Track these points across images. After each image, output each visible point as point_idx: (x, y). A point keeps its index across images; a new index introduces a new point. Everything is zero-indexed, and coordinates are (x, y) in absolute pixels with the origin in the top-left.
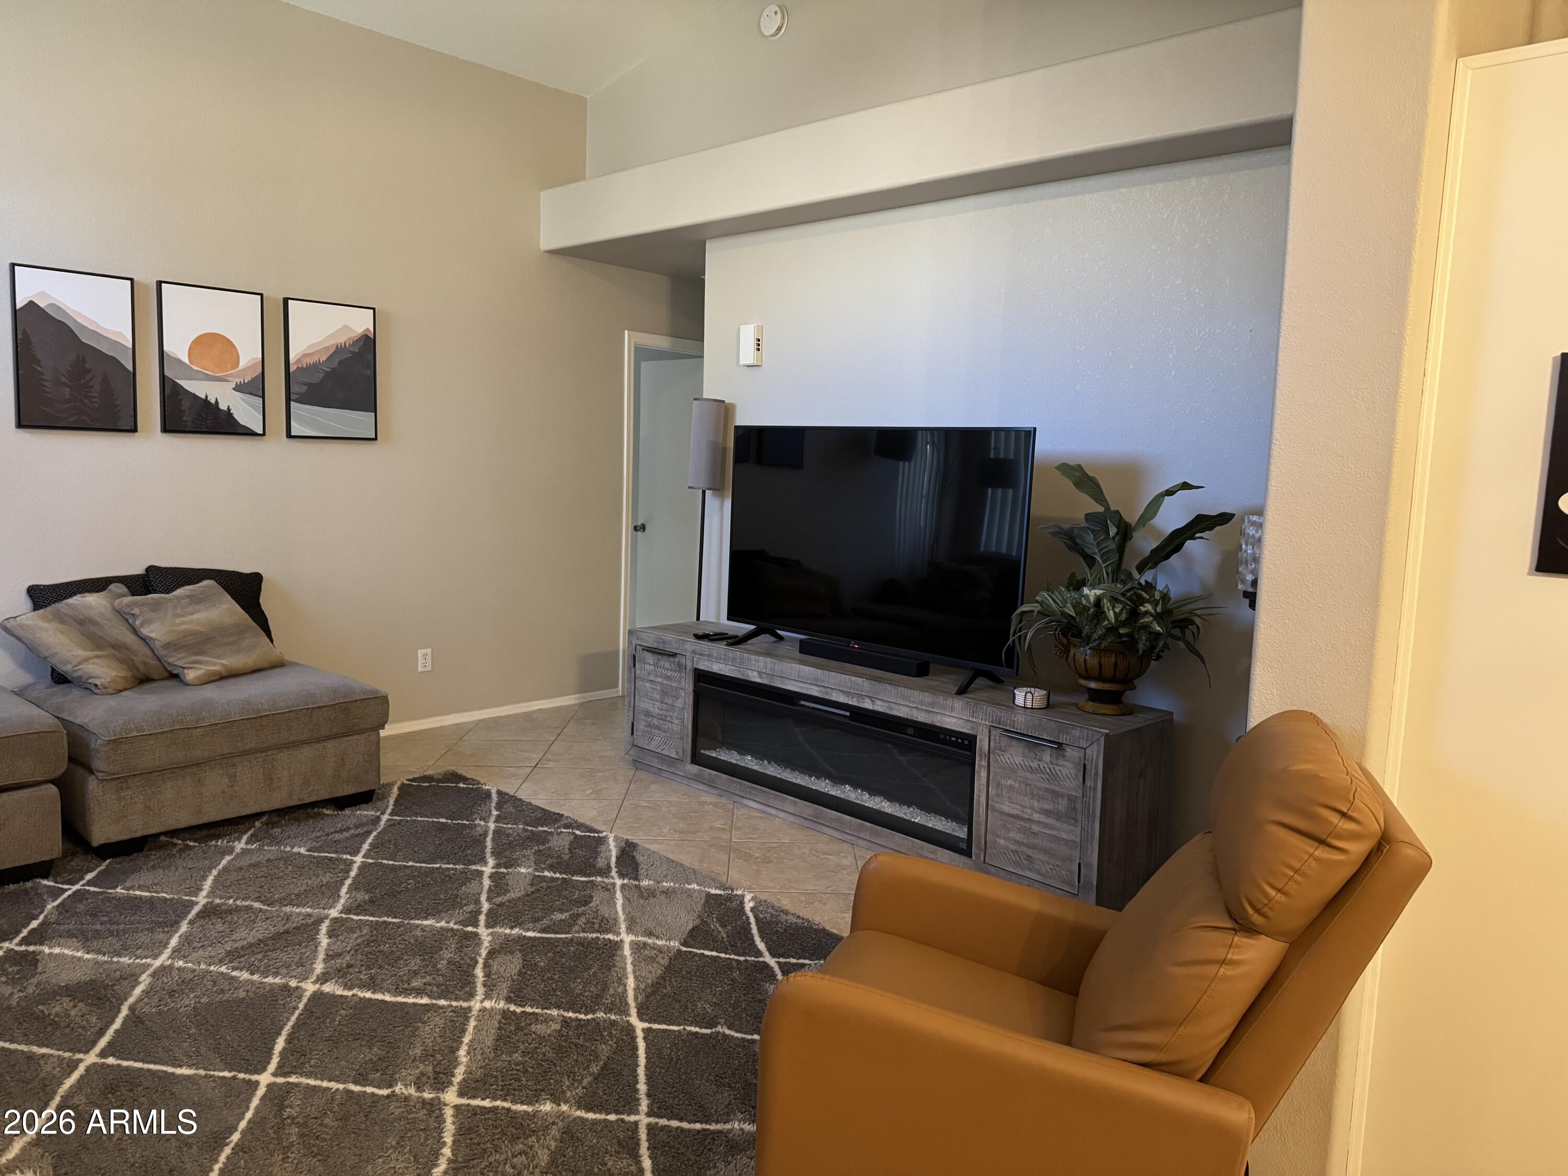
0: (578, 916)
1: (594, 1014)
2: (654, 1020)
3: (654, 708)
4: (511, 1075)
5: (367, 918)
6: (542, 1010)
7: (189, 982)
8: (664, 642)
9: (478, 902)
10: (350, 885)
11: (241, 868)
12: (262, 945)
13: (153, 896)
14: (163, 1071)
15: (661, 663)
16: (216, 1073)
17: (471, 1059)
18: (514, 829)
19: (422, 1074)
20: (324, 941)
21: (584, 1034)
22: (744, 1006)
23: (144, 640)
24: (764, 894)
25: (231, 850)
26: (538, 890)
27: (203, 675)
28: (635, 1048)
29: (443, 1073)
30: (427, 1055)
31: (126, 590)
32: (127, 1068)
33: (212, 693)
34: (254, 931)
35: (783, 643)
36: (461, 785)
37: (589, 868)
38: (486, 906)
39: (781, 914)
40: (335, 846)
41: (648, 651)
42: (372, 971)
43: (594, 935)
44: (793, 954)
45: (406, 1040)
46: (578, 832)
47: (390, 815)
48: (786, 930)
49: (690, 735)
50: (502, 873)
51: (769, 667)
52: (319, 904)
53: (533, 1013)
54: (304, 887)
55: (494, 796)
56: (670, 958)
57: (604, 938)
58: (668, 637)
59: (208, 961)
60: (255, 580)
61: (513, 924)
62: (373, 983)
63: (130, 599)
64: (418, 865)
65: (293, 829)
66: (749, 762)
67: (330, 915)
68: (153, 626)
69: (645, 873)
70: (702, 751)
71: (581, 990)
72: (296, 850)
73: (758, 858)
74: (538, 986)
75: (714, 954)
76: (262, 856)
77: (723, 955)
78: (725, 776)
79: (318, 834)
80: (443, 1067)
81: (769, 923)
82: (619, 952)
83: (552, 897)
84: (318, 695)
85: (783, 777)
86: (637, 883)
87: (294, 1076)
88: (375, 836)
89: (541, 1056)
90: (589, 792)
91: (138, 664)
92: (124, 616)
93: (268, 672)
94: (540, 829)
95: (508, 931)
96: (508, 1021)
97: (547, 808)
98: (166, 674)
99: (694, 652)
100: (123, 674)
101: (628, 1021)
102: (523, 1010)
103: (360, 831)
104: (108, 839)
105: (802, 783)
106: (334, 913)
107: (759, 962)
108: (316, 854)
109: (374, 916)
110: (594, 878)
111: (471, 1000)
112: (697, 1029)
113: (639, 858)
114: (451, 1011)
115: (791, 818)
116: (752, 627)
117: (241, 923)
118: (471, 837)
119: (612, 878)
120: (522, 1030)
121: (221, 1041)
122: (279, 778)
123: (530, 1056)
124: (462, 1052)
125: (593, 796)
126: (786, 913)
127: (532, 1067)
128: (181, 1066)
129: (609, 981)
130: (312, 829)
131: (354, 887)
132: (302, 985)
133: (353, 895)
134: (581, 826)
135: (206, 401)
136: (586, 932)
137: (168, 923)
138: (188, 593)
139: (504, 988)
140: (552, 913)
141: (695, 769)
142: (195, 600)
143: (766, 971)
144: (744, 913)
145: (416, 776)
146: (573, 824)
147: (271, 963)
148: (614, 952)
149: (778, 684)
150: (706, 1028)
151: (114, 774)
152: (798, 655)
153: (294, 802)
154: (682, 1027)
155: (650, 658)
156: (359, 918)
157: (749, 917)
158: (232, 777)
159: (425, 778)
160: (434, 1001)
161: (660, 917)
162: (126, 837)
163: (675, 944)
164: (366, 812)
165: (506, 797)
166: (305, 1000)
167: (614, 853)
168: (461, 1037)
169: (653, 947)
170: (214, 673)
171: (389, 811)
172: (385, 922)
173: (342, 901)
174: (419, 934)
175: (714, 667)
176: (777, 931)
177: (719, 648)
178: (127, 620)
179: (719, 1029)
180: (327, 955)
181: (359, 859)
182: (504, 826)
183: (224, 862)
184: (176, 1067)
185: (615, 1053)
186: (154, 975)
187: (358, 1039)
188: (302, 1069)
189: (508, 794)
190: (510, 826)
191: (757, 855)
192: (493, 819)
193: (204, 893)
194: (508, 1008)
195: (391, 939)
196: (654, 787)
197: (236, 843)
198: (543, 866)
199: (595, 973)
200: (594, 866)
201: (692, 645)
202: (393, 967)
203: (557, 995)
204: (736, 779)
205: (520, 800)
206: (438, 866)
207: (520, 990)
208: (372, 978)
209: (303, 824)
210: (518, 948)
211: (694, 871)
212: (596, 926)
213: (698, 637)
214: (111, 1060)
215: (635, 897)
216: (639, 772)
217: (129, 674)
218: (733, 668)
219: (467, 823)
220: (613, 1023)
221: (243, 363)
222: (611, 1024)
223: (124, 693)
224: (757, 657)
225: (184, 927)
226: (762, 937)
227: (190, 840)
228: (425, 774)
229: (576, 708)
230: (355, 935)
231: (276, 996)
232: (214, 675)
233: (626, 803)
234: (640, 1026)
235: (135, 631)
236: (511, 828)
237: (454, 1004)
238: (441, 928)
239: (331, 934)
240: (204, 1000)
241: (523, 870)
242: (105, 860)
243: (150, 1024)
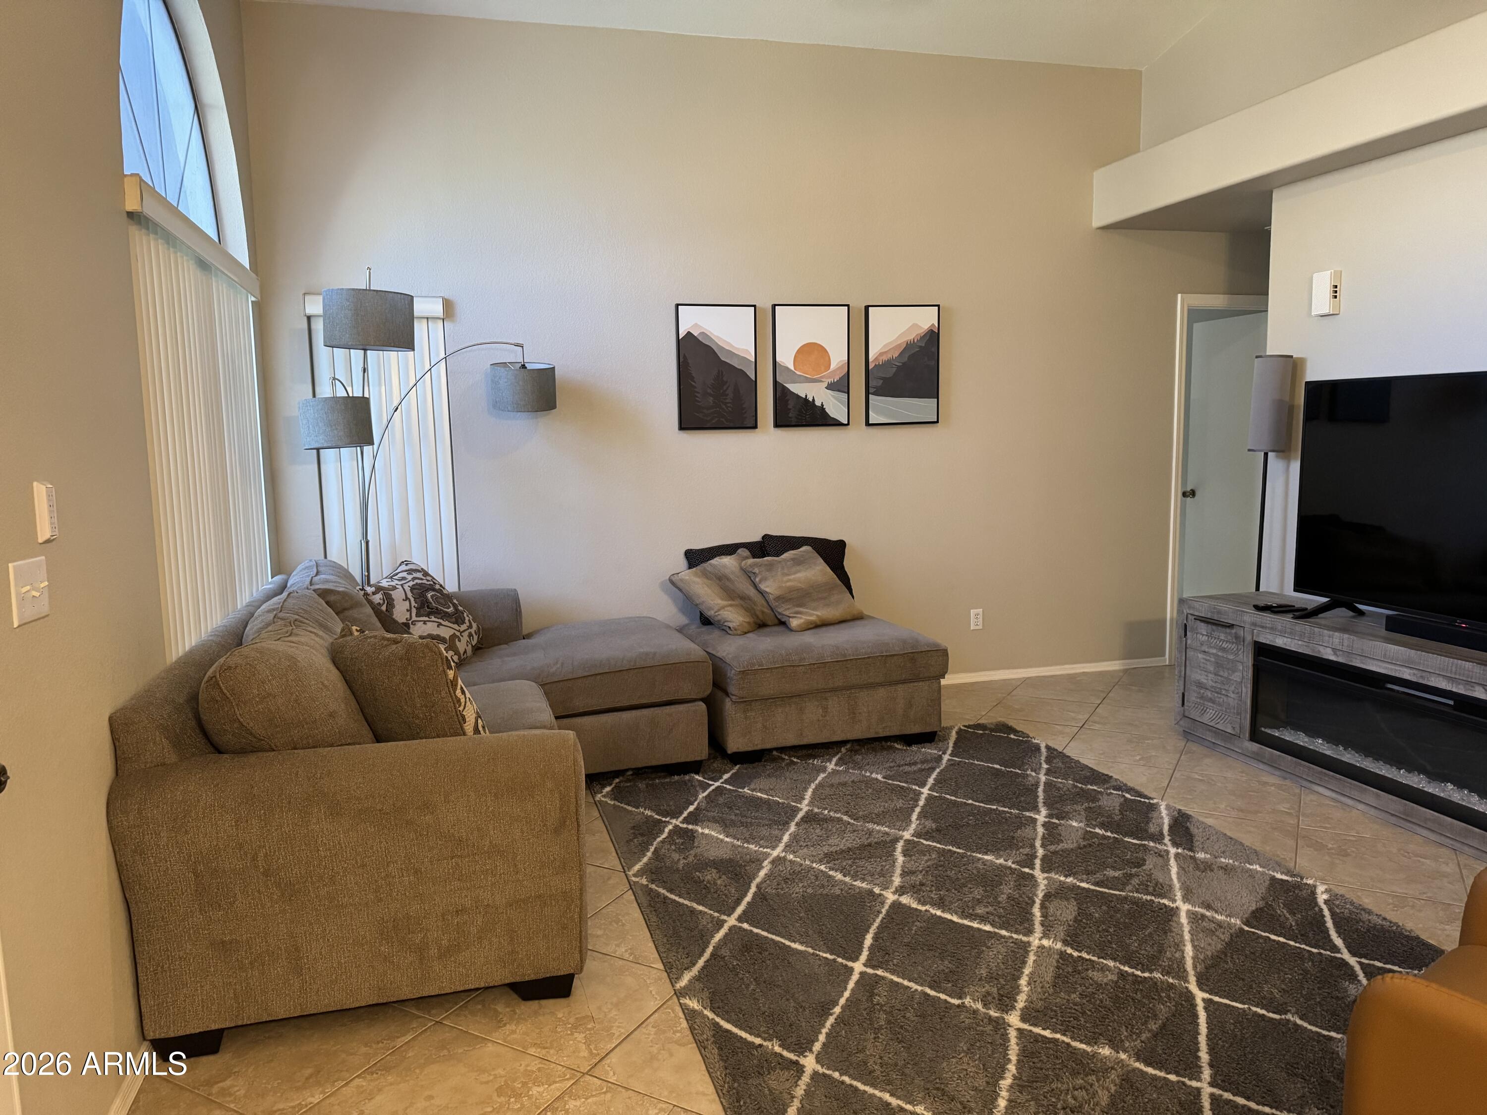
0: (1131, 876)
1: (1151, 973)
2: (1215, 993)
3: (1208, 680)
4: (1069, 1013)
5: (934, 844)
6: (1099, 958)
7: (797, 874)
8: (1219, 612)
9: (1033, 846)
10: (920, 812)
11: (832, 785)
12: (851, 853)
13: (769, 799)
14: (782, 943)
15: (1216, 634)
16: (821, 954)
17: (1031, 990)
18: (1064, 783)
19: (988, 993)
20: (900, 859)
21: (1142, 990)
22: (1318, 1000)
23: (762, 593)
24: (1340, 888)
25: (824, 769)
26: (1090, 845)
27: (804, 623)
28: (1196, 1016)
29: (1006, 997)
30: (992, 978)
31: (749, 553)
32: (757, 934)
33: (810, 638)
34: (844, 840)
35: (1364, 618)
36: (1012, 736)
37: (1140, 832)
38: (1040, 852)
39: (1363, 912)
40: (904, 777)
41: (1202, 621)
42: (941, 893)
43: (1149, 898)
44: (1379, 957)
45: (972, 959)
46: (1128, 796)
47: (950, 755)
48: (1368, 930)
49: (1249, 711)
50: (1055, 823)
51: (1345, 644)
52: (894, 826)
53: (1090, 960)
54: (882, 809)
55: (1043, 750)
56: (1231, 935)
57: (1159, 902)
58: (1224, 607)
59: (812, 858)
60: (841, 546)
61: (1067, 873)
62: (943, 903)
63: (751, 561)
64: (977, 804)
65: (871, 758)
66: (1320, 745)
67: (903, 836)
68: (768, 583)
69: (1201, 846)
70: (1263, 729)
71: (1136, 947)
72: (874, 776)
73: (1331, 849)
74: (1093, 936)
75: (1282, 939)
76: (847, 777)
77: (1292, 943)
78: (1290, 758)
79: (892, 765)
80: (1006, 991)
81: (1348, 920)
82: (1175, 918)
83: (1104, 853)
84: (891, 645)
85: (1362, 766)
86: (1192, 854)
87: (881, 970)
88: (939, 773)
89: (1098, 1002)
90: (1138, 758)
91: (758, 613)
92: (748, 574)
93: (851, 623)
94: (1089, 787)
95: (1062, 878)
96: (1066, 962)
97: (1096, 768)
98: (776, 622)
99: (1254, 624)
100: (748, 620)
101: (1187, 988)
102: (1079, 954)
103: (926, 766)
104: (738, 748)
105: (1387, 775)
106: (907, 835)
107: (1336, 958)
108: (890, 782)
109: (940, 844)
110: (1146, 843)
111: (1030, 936)
112: (1263, 1012)
113: (1194, 830)
114: (1012, 942)
115: (1373, 812)
116: (1324, 600)
117: (835, 831)
118: (1024, 785)
119: (1165, 845)
120: (1079, 973)
121: (824, 927)
122: (860, 713)
123: (1088, 999)
124: (1023, 981)
125: (1142, 762)
126: (1369, 912)
127: (1090, 1011)
128: (794, 941)
129: (1165, 945)
130: (886, 760)
131: (922, 815)
132: (884, 893)
133: (923, 822)
134: (1130, 790)
135: (806, 400)
136: (1139, 893)
137: (782, 823)
138: (792, 556)
139: (1061, 931)
140: (1105, 869)
141: (1255, 747)
142: (797, 562)
143: (1344, 969)
144: (1316, 904)
145: (971, 723)
146: (1121, 787)
147: (859, 869)
148: (1170, 917)
149: (1357, 663)
150: (1274, 1013)
151: (743, 698)
152: (1384, 632)
153: (872, 735)
154: (1246, 1006)
155: (1203, 628)
156: (928, 843)
157: (1322, 909)
158: (825, 709)
159: (979, 726)
160: (996, 930)
161: (1219, 892)
162: (750, 749)
163: (1236, 922)
164: (930, 751)
165: (1055, 753)
166: (887, 907)
167: (1166, 821)
168: (1022, 968)
169: (1212, 920)
170: (811, 622)
171: (949, 752)
172: (950, 850)
173: (913, 826)
174: (981, 867)
175: (1277, 641)
176: (1357, 929)
177: (1286, 620)
178: (750, 577)
179: (1289, 1016)
180: (903, 871)
181: (925, 791)
182: (1055, 779)
183: (819, 779)
184: (791, 942)
185: (1174, 1015)
186: (773, 862)
187: (932, 950)
188: (886, 965)
189: (1057, 750)
190: (1059, 780)
191: (1330, 846)
192: (1043, 771)
193: (806, 802)
194: (1065, 951)
195: (956, 866)
196: (1207, 761)
197: (828, 764)
198: (1094, 823)
199: (1150, 934)
200: (1146, 831)
201: (1250, 616)
202: (959, 892)
203: (1113, 948)
204: (1303, 762)
205: (1069, 757)
206: (995, 807)
207: (1076, 935)
208: (941, 899)
209: (879, 754)
210: (1073, 896)
211: (1256, 852)
212: (1151, 889)
213: (1257, 608)
214: (745, 926)
215: (1191, 868)
216: (1190, 744)
217: (752, 620)
218: (1300, 643)
219: (1020, 772)
220: (1171, 986)
221: (833, 366)
222: (1169, 986)
223: (748, 635)
224: (1331, 633)
225: (793, 828)
226: (1339, 934)
227: (795, 757)
228: (979, 722)
229: (1121, 674)
230: (926, 858)
231: (864, 899)
232: (811, 624)
233: (1177, 774)
234: (1200, 996)
235: (756, 586)
236: (1061, 783)
237: (1015, 936)
238: (1000, 864)
239: (905, 853)
240: (810, 890)
241: (1075, 824)
242: (736, 765)
243: (772, 902)
